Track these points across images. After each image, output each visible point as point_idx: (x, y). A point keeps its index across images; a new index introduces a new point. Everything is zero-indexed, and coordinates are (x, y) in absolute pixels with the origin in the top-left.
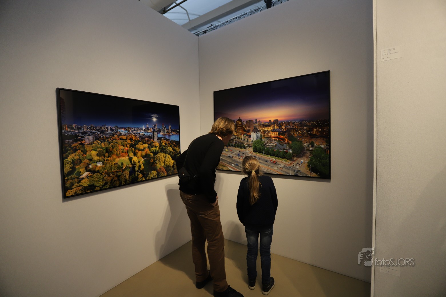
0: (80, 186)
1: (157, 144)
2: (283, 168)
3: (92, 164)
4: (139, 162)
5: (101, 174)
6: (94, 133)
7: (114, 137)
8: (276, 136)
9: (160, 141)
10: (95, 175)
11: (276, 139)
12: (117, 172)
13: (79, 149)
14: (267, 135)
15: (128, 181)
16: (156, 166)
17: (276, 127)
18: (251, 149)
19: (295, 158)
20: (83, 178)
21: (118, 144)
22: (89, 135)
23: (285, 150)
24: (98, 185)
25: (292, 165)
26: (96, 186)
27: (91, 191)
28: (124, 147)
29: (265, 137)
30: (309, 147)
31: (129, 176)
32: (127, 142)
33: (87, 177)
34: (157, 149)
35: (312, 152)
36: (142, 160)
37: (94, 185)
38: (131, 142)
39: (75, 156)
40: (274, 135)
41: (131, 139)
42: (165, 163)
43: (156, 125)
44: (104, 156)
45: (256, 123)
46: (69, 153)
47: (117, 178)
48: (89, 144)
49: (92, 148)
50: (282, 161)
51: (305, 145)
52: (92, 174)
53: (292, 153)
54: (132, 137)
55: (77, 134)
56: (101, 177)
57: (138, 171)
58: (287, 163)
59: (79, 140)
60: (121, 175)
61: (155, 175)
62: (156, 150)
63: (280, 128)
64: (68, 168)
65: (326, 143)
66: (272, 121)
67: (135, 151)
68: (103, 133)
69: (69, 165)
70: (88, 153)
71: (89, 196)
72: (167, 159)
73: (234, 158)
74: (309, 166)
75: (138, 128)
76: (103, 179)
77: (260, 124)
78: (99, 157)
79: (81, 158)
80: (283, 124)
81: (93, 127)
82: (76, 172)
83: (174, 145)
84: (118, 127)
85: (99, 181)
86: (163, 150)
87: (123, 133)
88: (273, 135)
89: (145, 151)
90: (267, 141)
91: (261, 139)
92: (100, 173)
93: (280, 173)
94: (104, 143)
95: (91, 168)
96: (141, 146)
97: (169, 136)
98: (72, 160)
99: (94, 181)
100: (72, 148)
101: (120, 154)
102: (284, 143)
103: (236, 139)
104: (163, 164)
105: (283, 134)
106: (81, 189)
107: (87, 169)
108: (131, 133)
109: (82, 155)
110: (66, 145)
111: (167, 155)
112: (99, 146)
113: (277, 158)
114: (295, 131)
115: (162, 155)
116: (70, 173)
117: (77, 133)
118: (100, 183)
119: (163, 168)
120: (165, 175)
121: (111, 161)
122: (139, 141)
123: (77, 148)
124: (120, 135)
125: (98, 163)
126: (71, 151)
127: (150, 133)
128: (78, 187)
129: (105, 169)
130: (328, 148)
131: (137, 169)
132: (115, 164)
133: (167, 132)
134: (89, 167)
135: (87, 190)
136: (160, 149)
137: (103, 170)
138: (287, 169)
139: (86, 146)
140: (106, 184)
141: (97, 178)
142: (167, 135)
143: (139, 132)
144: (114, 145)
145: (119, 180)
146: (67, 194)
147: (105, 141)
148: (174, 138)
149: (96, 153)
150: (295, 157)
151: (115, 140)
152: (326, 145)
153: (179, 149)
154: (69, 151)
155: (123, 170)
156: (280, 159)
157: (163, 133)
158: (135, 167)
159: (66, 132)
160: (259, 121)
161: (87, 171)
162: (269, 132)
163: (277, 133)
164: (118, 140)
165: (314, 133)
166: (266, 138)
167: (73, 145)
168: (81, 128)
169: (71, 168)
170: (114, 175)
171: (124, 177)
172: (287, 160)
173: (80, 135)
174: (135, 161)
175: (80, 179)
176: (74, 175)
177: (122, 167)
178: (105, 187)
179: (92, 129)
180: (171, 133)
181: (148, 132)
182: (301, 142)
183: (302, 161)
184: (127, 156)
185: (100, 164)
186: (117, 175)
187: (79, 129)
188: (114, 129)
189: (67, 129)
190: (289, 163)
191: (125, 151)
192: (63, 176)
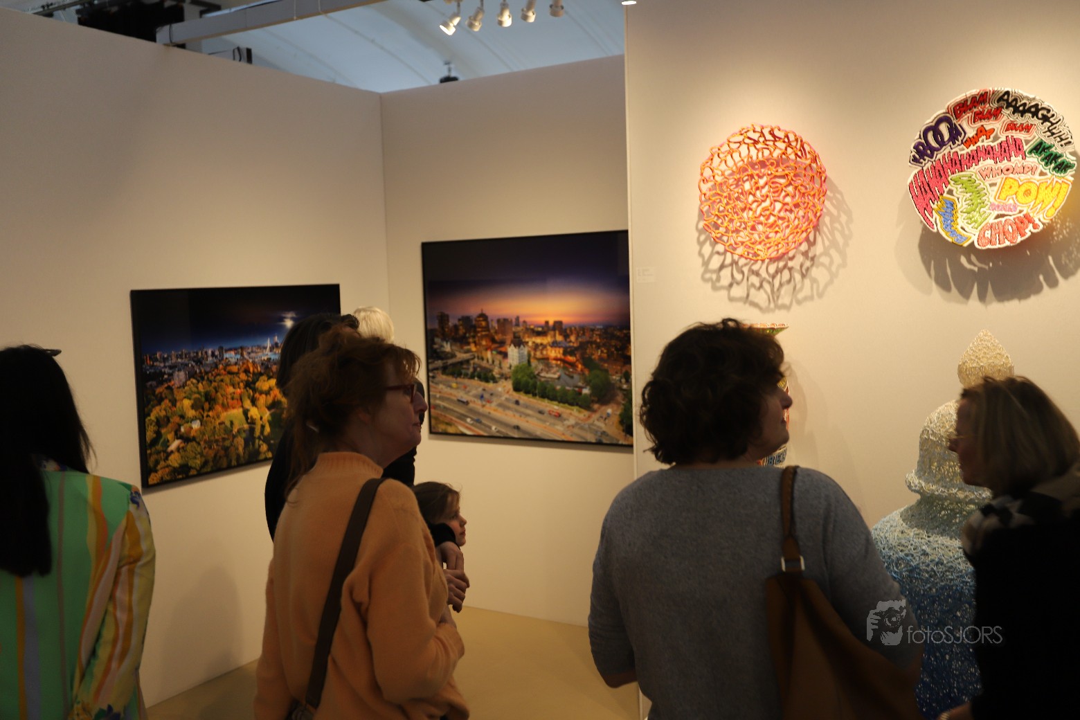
0: (167, 466)
2: (573, 427)
3: (185, 425)
4: (261, 418)
5: (199, 444)
6: (187, 365)
7: (218, 369)
8: (559, 356)
10: (189, 447)
11: (559, 362)
12: (224, 439)
13: (166, 397)
14: (542, 353)
15: (242, 459)
17: (559, 338)
18: (508, 385)
19: (596, 406)
20: (172, 452)
21: (224, 384)
22: (179, 370)
23: (576, 387)
24: (193, 465)
26: (191, 468)
27: (184, 476)
28: (234, 387)
29: (536, 358)
30: (621, 381)
31: (244, 448)
32: (239, 377)
33: (178, 449)
35: (626, 394)
36: (267, 415)
37: (188, 465)
38: (245, 378)
39: (160, 410)
40: (555, 355)
41: (247, 371)
44: (203, 409)
45: (517, 325)
46: (152, 406)
47: (223, 452)
48: (180, 387)
49: (184, 395)
50: (572, 412)
51: (614, 377)
52: (184, 443)
53: (591, 395)
54: (248, 366)
55: (163, 370)
56: (199, 450)
57: (259, 438)
58: (581, 416)
59: (166, 381)
60: (230, 447)
63: (566, 340)
64: (152, 434)
66: (551, 323)
67: (253, 396)
68: (201, 363)
69: (152, 427)
70: (178, 404)
71: (180, 486)
73: (471, 405)
74: (621, 422)
75: (258, 346)
76: (201, 454)
77: (527, 329)
78: (196, 411)
79: (169, 414)
80: (571, 331)
81: (185, 354)
82: (162, 440)
84: (224, 348)
85: (196, 458)
87: (233, 361)
88: (553, 353)
89: (272, 395)
90: (541, 367)
91: (529, 362)
92: (196, 441)
93: (567, 437)
94: (202, 383)
95: (183, 433)
96: (264, 384)
98: (157, 418)
99: (188, 458)
100: (156, 396)
101: (228, 403)
102: (575, 373)
103: (476, 360)
105: (572, 352)
106: (169, 473)
107: (178, 435)
108: (246, 359)
109: (170, 408)
110: (147, 392)
112: (194, 389)
113: (561, 404)
114: (595, 347)
116: (155, 442)
117: (163, 368)
118: (196, 461)
121: (213, 418)
122: (261, 374)
123: (164, 396)
124: (228, 364)
125: (193, 422)
126: (155, 402)
128: (164, 468)
129: (204, 434)
131: (257, 433)
132: (220, 424)
134: (180, 431)
135: (179, 474)
137: (201, 436)
138: (582, 428)
139: (175, 391)
140: (205, 463)
141: (192, 451)
143: (260, 354)
144: (218, 385)
145: (227, 455)
146: (150, 481)
147: (203, 379)
149: (191, 404)
150: (596, 403)
151: (220, 375)
154: (152, 403)
155: (234, 437)
156: (568, 408)
158: (254, 428)
159: (148, 368)
160: (524, 322)
161: (178, 439)
162: (544, 347)
163: (561, 352)
164: (225, 375)
166: (539, 360)
167: (158, 390)
168: (167, 359)
169: (155, 432)
170: (219, 446)
171: (235, 450)
172: (581, 409)
173: (167, 370)
174: (254, 417)
175: (168, 453)
176: (159, 446)
177: (232, 431)
178: (205, 470)
179: (184, 358)
182: (607, 371)
183: (609, 411)
184: (239, 406)
185: (196, 425)
186: (224, 446)
187: (165, 360)
188: (217, 353)
189: (148, 362)
190: (585, 416)
191: (236, 396)
192: (144, 446)
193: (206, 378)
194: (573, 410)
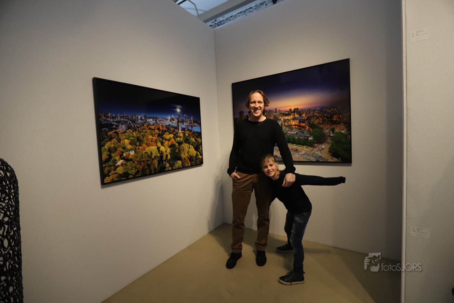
0: (116, 173)
1: (182, 135)
2: (304, 155)
3: (126, 152)
4: (166, 152)
5: (134, 162)
6: (126, 122)
7: (144, 126)
9: (183, 131)
10: (129, 164)
11: (297, 127)
12: (147, 161)
14: (288, 123)
15: (157, 170)
16: (181, 156)
17: (297, 116)
19: (316, 145)
20: (118, 166)
21: (147, 134)
22: (122, 124)
23: (305, 137)
25: (313, 152)
26: (130, 174)
27: (126, 178)
28: (152, 136)
29: (285, 126)
30: (330, 133)
31: (158, 165)
32: (155, 132)
33: (122, 165)
34: (182, 139)
35: (332, 138)
36: (169, 150)
37: (128, 173)
38: (158, 132)
39: (111, 144)
40: (295, 123)
41: (159, 129)
42: (188, 154)
43: (180, 116)
44: (136, 146)
45: (276, 112)
46: (106, 141)
47: (147, 167)
48: (123, 133)
49: (125, 137)
50: (303, 148)
51: (326, 131)
52: (126, 162)
53: (313, 140)
54: (159, 127)
55: (112, 123)
56: (134, 165)
57: (165, 161)
58: (308, 150)
59: (114, 129)
60: (151, 164)
61: (180, 164)
62: (180, 140)
63: (300, 116)
64: (105, 156)
65: (347, 128)
66: (293, 109)
67: (162, 141)
68: (135, 122)
69: (106, 152)
70: (122, 142)
71: (124, 183)
72: (191, 149)
74: (330, 152)
75: (164, 118)
76: (136, 168)
77: (280, 113)
78: (132, 146)
79: (116, 146)
80: (303, 112)
81: (126, 116)
82: (112, 160)
83: (196, 135)
84: (147, 117)
85: (132, 170)
86: (187, 141)
87: (152, 123)
88: (293, 123)
89: (171, 141)
90: (287, 129)
92: (132, 161)
93: (301, 159)
94: (135, 132)
95: (125, 157)
96: (167, 136)
97: (192, 126)
98: (108, 148)
99: (128, 169)
100: (108, 136)
101: (149, 143)
102: (305, 131)
104: (187, 155)
105: (303, 121)
106: (117, 176)
107: (122, 157)
108: (158, 123)
109: (117, 143)
110: (103, 133)
111: (190, 145)
112: (131, 135)
113: (298, 145)
114: (316, 118)
115: (185, 146)
116: (107, 160)
117: (112, 122)
118: (133, 171)
119: (187, 159)
120: (189, 165)
122: (166, 131)
123: (113, 137)
124: (149, 125)
125: (130, 151)
126: (108, 139)
127: (174, 123)
128: (114, 174)
129: (137, 158)
130: (349, 133)
131: (164, 158)
132: (145, 153)
133: (190, 123)
134: (123, 155)
135: (123, 178)
136: (184, 139)
137: (135, 159)
138: (308, 155)
139: (120, 135)
140: (138, 172)
141: (130, 166)
142: (189, 126)
143: (165, 122)
144: (144, 134)
145: (149, 168)
146: (105, 181)
148: (196, 129)
149: (129, 142)
150: (316, 143)
151: (145, 129)
152: (347, 130)
153: (201, 140)
154: (105, 139)
155: (153, 159)
156: (301, 147)
157: (186, 124)
158: (163, 156)
159: (103, 121)
160: (279, 110)
161: (122, 159)
162: (289, 120)
163: (298, 122)
164: (148, 129)
165: (335, 119)
167: (109, 133)
168: (115, 117)
169: (108, 155)
170: (145, 163)
171: (153, 166)
172: (308, 147)
173: (115, 123)
174: (163, 151)
175: (116, 166)
176: (111, 163)
177: (152, 157)
178: (138, 176)
179: (124, 119)
180: (193, 124)
181: (173, 122)
182: (322, 128)
183: (323, 147)
184: (155, 145)
185: (132, 153)
186: (148, 164)
187: (113, 118)
188: (143, 118)
189: (103, 117)
190: (310, 149)
191: (154, 140)
192: (102, 163)
193: (137, 130)
194: (304, 147)
